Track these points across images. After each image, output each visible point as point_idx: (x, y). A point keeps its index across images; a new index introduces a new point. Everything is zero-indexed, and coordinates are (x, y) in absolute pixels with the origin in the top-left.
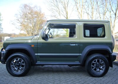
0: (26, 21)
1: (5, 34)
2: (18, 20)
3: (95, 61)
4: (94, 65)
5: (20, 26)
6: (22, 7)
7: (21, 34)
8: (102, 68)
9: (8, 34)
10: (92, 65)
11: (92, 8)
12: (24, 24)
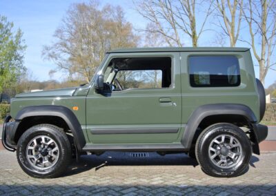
0: (84, 46)
1: (31, 82)
2: (65, 45)
3: (219, 139)
4: (215, 148)
5: (70, 59)
6: (72, 12)
7: (72, 81)
8: (235, 157)
9: (38, 83)
10: (213, 147)
11: (263, 5)
12: (80, 55)
